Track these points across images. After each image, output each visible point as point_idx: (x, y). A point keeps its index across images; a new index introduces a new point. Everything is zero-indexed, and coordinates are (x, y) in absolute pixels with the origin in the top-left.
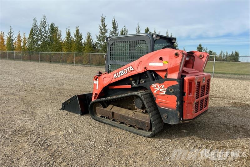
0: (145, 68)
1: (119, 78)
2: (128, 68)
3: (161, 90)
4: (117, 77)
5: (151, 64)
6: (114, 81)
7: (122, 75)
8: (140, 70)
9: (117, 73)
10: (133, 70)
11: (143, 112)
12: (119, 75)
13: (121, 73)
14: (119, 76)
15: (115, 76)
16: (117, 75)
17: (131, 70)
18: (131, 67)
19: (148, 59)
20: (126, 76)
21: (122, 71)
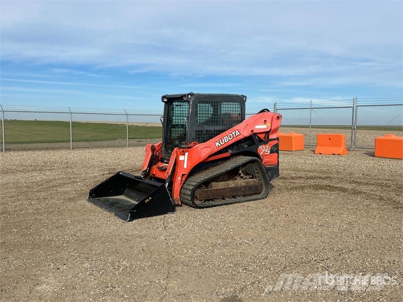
0: (252, 131)
1: (222, 146)
2: (234, 133)
3: (266, 151)
4: (220, 145)
5: (257, 127)
6: (216, 150)
7: (226, 141)
8: (246, 134)
9: (220, 141)
10: (239, 134)
11: (250, 178)
12: (222, 142)
13: (225, 140)
14: (222, 144)
15: (217, 144)
16: (219, 143)
17: (237, 134)
18: (237, 131)
19: (255, 121)
20: (231, 142)
21: (227, 137)
